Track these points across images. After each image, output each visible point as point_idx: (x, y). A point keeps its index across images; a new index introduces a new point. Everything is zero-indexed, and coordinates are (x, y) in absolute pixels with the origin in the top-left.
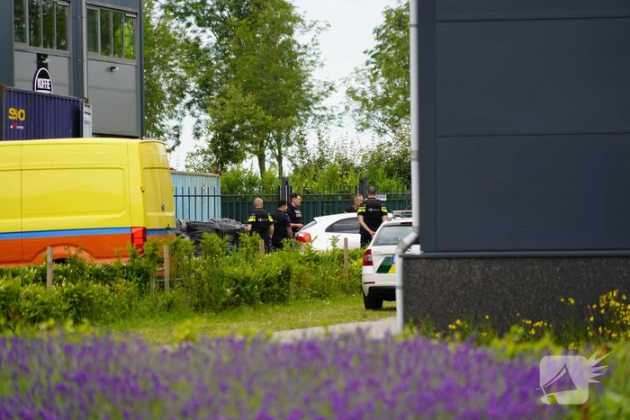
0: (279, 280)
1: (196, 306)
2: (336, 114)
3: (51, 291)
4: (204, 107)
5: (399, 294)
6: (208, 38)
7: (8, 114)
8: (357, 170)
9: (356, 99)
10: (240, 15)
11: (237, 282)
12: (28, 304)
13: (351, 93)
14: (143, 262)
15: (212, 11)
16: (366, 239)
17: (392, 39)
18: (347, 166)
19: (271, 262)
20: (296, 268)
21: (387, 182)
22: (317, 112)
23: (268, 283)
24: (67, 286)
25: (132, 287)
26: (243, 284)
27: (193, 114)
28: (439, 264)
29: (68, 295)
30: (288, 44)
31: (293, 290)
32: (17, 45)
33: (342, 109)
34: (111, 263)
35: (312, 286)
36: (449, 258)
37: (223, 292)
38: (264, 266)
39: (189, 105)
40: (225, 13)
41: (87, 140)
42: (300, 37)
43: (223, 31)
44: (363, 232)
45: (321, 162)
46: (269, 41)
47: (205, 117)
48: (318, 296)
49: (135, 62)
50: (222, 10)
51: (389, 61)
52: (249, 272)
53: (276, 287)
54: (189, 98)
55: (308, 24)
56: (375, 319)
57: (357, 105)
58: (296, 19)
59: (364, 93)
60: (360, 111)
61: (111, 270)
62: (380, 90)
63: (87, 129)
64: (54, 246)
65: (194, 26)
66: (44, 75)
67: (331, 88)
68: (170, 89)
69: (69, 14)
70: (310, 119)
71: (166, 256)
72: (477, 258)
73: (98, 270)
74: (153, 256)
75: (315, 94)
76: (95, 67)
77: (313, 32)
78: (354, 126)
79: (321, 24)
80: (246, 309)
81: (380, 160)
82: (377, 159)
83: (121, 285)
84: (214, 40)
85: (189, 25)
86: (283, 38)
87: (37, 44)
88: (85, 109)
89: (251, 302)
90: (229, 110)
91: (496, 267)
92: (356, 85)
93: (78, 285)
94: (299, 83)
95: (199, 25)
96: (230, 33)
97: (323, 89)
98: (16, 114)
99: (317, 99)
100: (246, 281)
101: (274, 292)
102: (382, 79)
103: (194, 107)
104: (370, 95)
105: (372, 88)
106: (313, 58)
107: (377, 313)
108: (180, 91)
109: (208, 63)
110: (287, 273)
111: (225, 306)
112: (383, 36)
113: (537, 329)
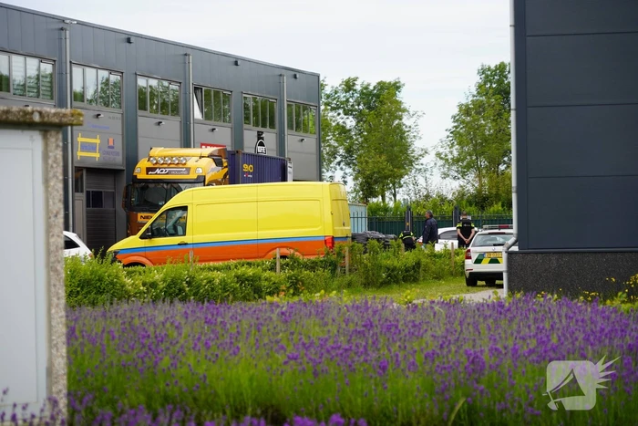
0: (414, 268)
1: (365, 285)
2: (428, 167)
3: (280, 276)
4: (348, 164)
5: (505, 275)
6: (350, 122)
7: (243, 168)
8: (450, 202)
9: (441, 158)
10: (370, 108)
11: (389, 269)
12: (266, 283)
13: (438, 155)
14: (333, 257)
15: (353, 106)
16: (462, 243)
17: (463, 122)
18: (443, 199)
19: (408, 257)
20: (424, 261)
21: (468, 209)
22: (417, 167)
23: (407, 270)
24: (288, 272)
25: (327, 273)
26: (393, 271)
27: (341, 169)
28: (529, 257)
29: (289, 278)
30: (399, 126)
31: (421, 274)
32: (246, 126)
33: (432, 164)
34: (313, 258)
35: (433, 272)
36: (536, 253)
37: (381, 276)
38: (404, 260)
39: (339, 163)
40: (361, 107)
41: (290, 182)
42: (407, 121)
43: (360, 117)
44: (459, 238)
45: (427, 197)
46: (388, 124)
47: (349, 170)
48: (436, 278)
49: (316, 136)
50: (359, 105)
51: (461, 135)
52: (396, 263)
53: (412, 272)
54: (339, 159)
55: (411, 113)
56: (474, 292)
57: (442, 162)
58: (404, 110)
59: (446, 156)
60: (444, 165)
61: (313, 263)
62: (456, 153)
63: (290, 176)
64: (280, 247)
65: (342, 115)
66: (261, 144)
67: (426, 152)
68: (327, 153)
69: (276, 107)
70: (413, 171)
71: (347, 254)
72: (554, 253)
73: (305, 263)
74: (339, 254)
75: (416, 156)
76: (292, 140)
77: (414, 118)
78: (439, 175)
79: (420, 113)
80: (395, 286)
81: (463, 195)
82: (461, 195)
83: (320, 271)
84: (354, 123)
85: (339, 114)
86: (397, 122)
87: (257, 126)
88: (289, 165)
89: (397, 282)
90: (371, 166)
91: (566, 258)
92: (441, 150)
93: (295, 271)
94: (407, 149)
95: (345, 114)
96: (364, 119)
97: (420, 153)
98: (247, 168)
99: (417, 159)
100: (394, 269)
101: (411, 275)
102: (457, 147)
103: (342, 164)
104: (450, 156)
105: (451, 152)
106: (415, 134)
107: (475, 288)
108: (333, 154)
109: (351, 138)
110: (418, 264)
111: (382, 284)
112: (457, 121)
113: (592, 297)
